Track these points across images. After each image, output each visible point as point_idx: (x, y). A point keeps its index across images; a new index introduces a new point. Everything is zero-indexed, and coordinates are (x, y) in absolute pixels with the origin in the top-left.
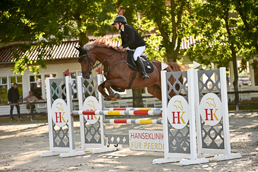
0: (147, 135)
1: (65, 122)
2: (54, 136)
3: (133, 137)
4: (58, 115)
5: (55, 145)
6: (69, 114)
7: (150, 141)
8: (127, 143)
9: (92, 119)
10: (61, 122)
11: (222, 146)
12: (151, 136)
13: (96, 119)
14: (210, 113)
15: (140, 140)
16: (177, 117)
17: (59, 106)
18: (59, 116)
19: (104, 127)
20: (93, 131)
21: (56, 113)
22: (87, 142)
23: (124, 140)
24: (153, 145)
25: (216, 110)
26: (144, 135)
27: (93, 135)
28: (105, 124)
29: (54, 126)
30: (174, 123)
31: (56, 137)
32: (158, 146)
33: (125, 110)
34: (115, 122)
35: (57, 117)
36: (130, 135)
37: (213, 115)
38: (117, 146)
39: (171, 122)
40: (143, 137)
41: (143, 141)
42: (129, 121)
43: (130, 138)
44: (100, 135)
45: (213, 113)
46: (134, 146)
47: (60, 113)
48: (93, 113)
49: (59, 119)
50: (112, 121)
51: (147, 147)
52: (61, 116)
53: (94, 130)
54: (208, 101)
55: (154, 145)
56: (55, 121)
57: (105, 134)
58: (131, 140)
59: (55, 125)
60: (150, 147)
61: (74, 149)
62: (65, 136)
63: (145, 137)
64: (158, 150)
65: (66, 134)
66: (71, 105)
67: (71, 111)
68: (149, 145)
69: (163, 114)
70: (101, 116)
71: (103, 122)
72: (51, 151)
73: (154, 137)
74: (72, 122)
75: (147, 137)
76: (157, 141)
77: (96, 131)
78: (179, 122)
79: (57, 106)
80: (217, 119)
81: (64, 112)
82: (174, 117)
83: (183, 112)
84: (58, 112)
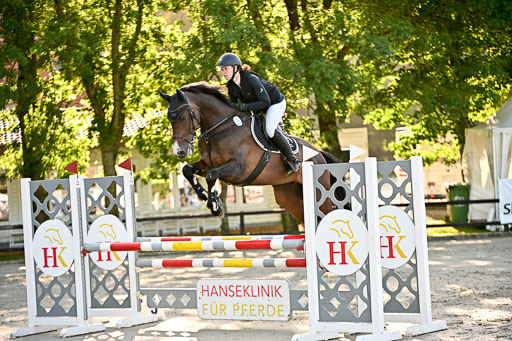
0: (239, 288)
1: (65, 265)
2: (40, 294)
3: (205, 293)
4: (50, 253)
5: (41, 312)
6: (78, 249)
7: (247, 300)
8: (193, 305)
9: (109, 259)
10: (55, 265)
11: (415, 307)
12: (249, 290)
13: (118, 259)
14: (387, 244)
16: (338, 251)
18: (51, 256)
19: (138, 275)
20: (110, 283)
21: (45, 250)
22: (95, 304)
23: (185, 300)
24: (253, 308)
25: (401, 237)
26: (234, 289)
27: (111, 293)
28: (140, 270)
30: (332, 262)
31: (43, 296)
32: (265, 311)
33: (189, 240)
34: (165, 265)
35: (46, 257)
36: (199, 290)
38: (156, 312)
40: (229, 293)
41: (229, 301)
42: (197, 262)
43: (199, 295)
44: (129, 292)
45: (394, 244)
46: (208, 312)
47: (54, 249)
49: (50, 260)
50: (157, 262)
51: (239, 312)
52: (57, 255)
53: (113, 282)
54: (383, 221)
55: (256, 308)
56: (41, 264)
57: (138, 289)
58: (203, 300)
59: (41, 272)
60: (246, 313)
61: (86, 318)
62: (66, 295)
63: (235, 294)
64: (266, 318)
65: (68, 291)
66: (81, 233)
67: (82, 244)
68: (245, 308)
69: (307, 245)
70: (132, 254)
71: (136, 265)
72: (31, 325)
73: (255, 293)
74: (83, 265)
75: (239, 293)
76: (264, 300)
77: (117, 283)
78: (344, 262)
79: (47, 234)
80: (403, 256)
81: (63, 245)
82: (332, 253)
83: (354, 243)
84: (50, 246)
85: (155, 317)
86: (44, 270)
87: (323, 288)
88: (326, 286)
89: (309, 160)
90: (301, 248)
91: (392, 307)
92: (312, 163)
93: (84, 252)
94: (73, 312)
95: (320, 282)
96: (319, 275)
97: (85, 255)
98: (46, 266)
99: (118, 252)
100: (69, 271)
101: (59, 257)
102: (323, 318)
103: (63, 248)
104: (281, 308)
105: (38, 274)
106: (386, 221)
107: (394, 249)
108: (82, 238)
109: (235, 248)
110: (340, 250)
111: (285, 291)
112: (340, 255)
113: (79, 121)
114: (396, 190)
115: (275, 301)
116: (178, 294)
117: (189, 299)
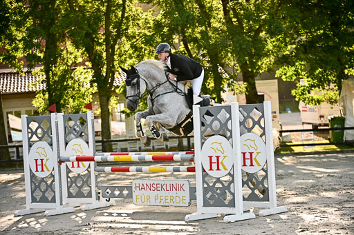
0: (158, 186)
1: (48, 170)
2: (33, 189)
3: (138, 188)
4: (39, 162)
5: (34, 200)
7: (163, 193)
8: (130, 196)
9: (79, 167)
10: (42, 170)
11: (266, 198)
12: (164, 187)
13: (84, 166)
14: (249, 158)
15: (148, 192)
16: (215, 162)
17: (40, 150)
18: (40, 164)
19: (96, 176)
21: (36, 160)
22: (70, 195)
24: (167, 198)
25: (258, 153)
26: (155, 186)
27: (80, 188)
28: (97, 173)
30: (211, 169)
31: (35, 190)
32: (174, 200)
33: (128, 154)
34: (113, 170)
35: (37, 165)
36: (134, 186)
37: (253, 161)
38: (109, 201)
39: (207, 168)
40: (152, 188)
41: (153, 194)
42: (133, 168)
43: (134, 189)
44: (91, 187)
45: (253, 157)
46: (139, 200)
47: (42, 160)
48: (91, 159)
49: (40, 167)
50: (108, 169)
51: (159, 200)
52: (44, 163)
54: (247, 143)
55: (169, 198)
56: (34, 169)
57: (96, 186)
58: (136, 193)
60: (162, 201)
61: (61, 204)
62: (49, 189)
63: (156, 189)
64: (175, 204)
65: (51, 187)
66: (58, 150)
67: (59, 156)
68: (162, 198)
69: (195, 158)
70: (92, 163)
71: (95, 170)
72: (28, 208)
73: (168, 189)
74: (60, 170)
75: (158, 189)
76: (173, 193)
77: (84, 182)
78: (218, 169)
79: (37, 151)
80: (259, 165)
81: (47, 158)
82: (211, 163)
83: (225, 157)
84: (39, 158)
85: (108, 204)
86: (36, 173)
87: (206, 186)
88: (208, 184)
89: (198, 104)
90: (192, 160)
91: (252, 197)
92: (199, 106)
93: (60, 162)
94: (54, 200)
95: (204, 181)
96: (204, 177)
97: (60, 164)
98: (37, 171)
99: (84, 162)
100: (51, 174)
101: (45, 165)
102: (206, 204)
103: (47, 160)
104: (184, 198)
105: (32, 176)
106: (248, 143)
107: (254, 161)
108: (59, 153)
109: (152, 160)
110: (216, 161)
111: (186, 188)
112: (216, 164)
113: (84, 75)
114: (255, 123)
115: (180, 193)
116: (121, 189)
117: (127, 192)
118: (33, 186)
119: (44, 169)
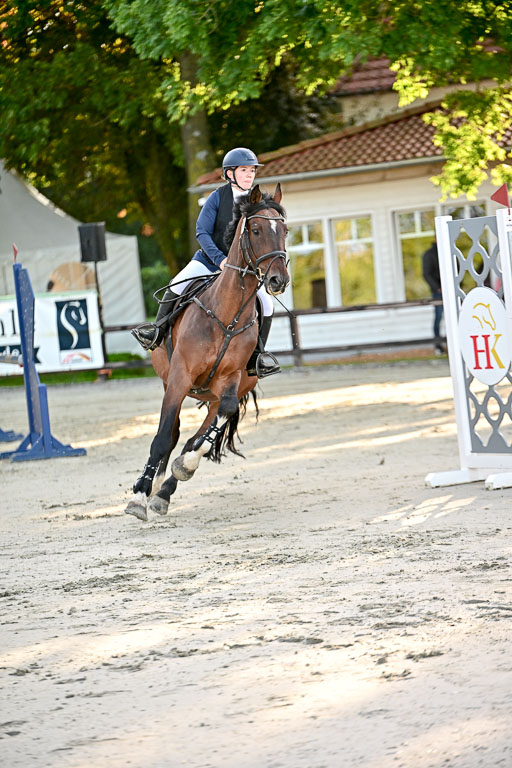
1: (501, 366)
2: (473, 416)
4: (481, 345)
10: (489, 367)
17: (481, 311)
18: (483, 349)
21: (474, 338)
29: (469, 381)
31: (477, 418)
35: (477, 351)
47: (486, 337)
49: (482, 357)
52: (490, 348)
56: (470, 364)
59: (472, 378)
62: (506, 417)
65: (508, 410)
72: (464, 467)
79: (476, 312)
81: (497, 332)
84: (480, 333)
86: (475, 373)
100: (507, 375)
101: (493, 350)
103: (497, 336)
118: (473, 410)
119: (493, 363)
